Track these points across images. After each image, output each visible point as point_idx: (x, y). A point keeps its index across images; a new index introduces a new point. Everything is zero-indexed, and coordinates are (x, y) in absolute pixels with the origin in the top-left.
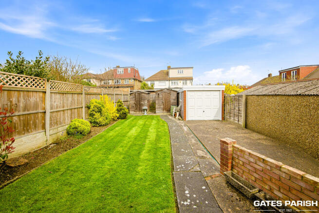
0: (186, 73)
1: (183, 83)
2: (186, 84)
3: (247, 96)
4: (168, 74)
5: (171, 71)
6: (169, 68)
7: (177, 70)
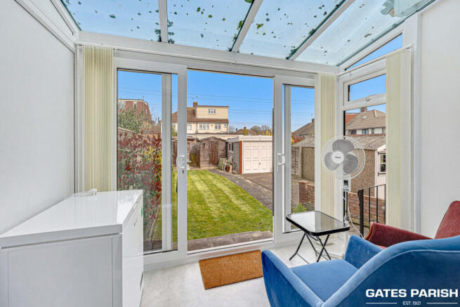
0: (221, 114)
1: (216, 127)
2: (220, 128)
3: (303, 148)
4: (194, 113)
5: (199, 110)
6: (195, 104)
7: (207, 109)
